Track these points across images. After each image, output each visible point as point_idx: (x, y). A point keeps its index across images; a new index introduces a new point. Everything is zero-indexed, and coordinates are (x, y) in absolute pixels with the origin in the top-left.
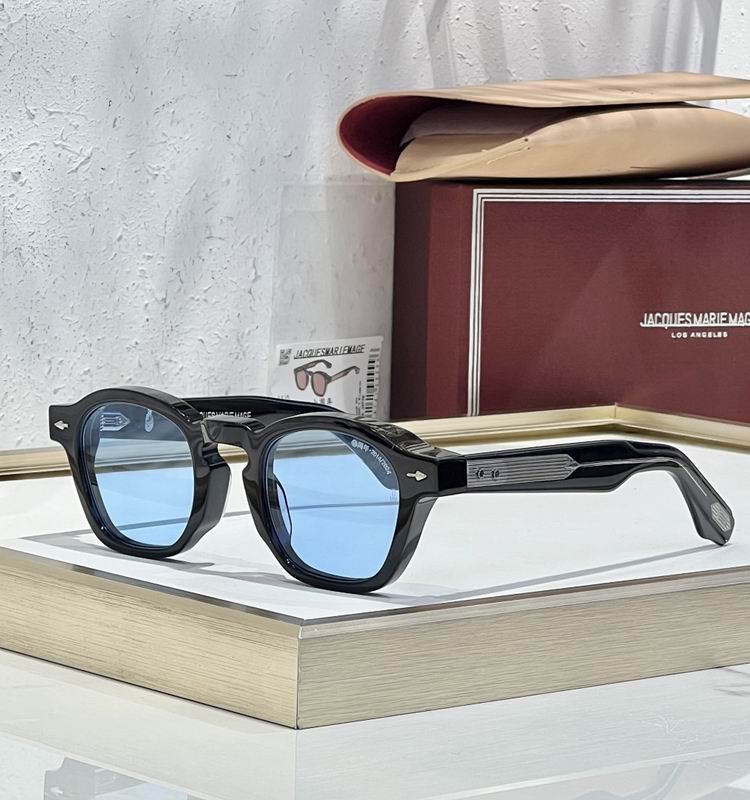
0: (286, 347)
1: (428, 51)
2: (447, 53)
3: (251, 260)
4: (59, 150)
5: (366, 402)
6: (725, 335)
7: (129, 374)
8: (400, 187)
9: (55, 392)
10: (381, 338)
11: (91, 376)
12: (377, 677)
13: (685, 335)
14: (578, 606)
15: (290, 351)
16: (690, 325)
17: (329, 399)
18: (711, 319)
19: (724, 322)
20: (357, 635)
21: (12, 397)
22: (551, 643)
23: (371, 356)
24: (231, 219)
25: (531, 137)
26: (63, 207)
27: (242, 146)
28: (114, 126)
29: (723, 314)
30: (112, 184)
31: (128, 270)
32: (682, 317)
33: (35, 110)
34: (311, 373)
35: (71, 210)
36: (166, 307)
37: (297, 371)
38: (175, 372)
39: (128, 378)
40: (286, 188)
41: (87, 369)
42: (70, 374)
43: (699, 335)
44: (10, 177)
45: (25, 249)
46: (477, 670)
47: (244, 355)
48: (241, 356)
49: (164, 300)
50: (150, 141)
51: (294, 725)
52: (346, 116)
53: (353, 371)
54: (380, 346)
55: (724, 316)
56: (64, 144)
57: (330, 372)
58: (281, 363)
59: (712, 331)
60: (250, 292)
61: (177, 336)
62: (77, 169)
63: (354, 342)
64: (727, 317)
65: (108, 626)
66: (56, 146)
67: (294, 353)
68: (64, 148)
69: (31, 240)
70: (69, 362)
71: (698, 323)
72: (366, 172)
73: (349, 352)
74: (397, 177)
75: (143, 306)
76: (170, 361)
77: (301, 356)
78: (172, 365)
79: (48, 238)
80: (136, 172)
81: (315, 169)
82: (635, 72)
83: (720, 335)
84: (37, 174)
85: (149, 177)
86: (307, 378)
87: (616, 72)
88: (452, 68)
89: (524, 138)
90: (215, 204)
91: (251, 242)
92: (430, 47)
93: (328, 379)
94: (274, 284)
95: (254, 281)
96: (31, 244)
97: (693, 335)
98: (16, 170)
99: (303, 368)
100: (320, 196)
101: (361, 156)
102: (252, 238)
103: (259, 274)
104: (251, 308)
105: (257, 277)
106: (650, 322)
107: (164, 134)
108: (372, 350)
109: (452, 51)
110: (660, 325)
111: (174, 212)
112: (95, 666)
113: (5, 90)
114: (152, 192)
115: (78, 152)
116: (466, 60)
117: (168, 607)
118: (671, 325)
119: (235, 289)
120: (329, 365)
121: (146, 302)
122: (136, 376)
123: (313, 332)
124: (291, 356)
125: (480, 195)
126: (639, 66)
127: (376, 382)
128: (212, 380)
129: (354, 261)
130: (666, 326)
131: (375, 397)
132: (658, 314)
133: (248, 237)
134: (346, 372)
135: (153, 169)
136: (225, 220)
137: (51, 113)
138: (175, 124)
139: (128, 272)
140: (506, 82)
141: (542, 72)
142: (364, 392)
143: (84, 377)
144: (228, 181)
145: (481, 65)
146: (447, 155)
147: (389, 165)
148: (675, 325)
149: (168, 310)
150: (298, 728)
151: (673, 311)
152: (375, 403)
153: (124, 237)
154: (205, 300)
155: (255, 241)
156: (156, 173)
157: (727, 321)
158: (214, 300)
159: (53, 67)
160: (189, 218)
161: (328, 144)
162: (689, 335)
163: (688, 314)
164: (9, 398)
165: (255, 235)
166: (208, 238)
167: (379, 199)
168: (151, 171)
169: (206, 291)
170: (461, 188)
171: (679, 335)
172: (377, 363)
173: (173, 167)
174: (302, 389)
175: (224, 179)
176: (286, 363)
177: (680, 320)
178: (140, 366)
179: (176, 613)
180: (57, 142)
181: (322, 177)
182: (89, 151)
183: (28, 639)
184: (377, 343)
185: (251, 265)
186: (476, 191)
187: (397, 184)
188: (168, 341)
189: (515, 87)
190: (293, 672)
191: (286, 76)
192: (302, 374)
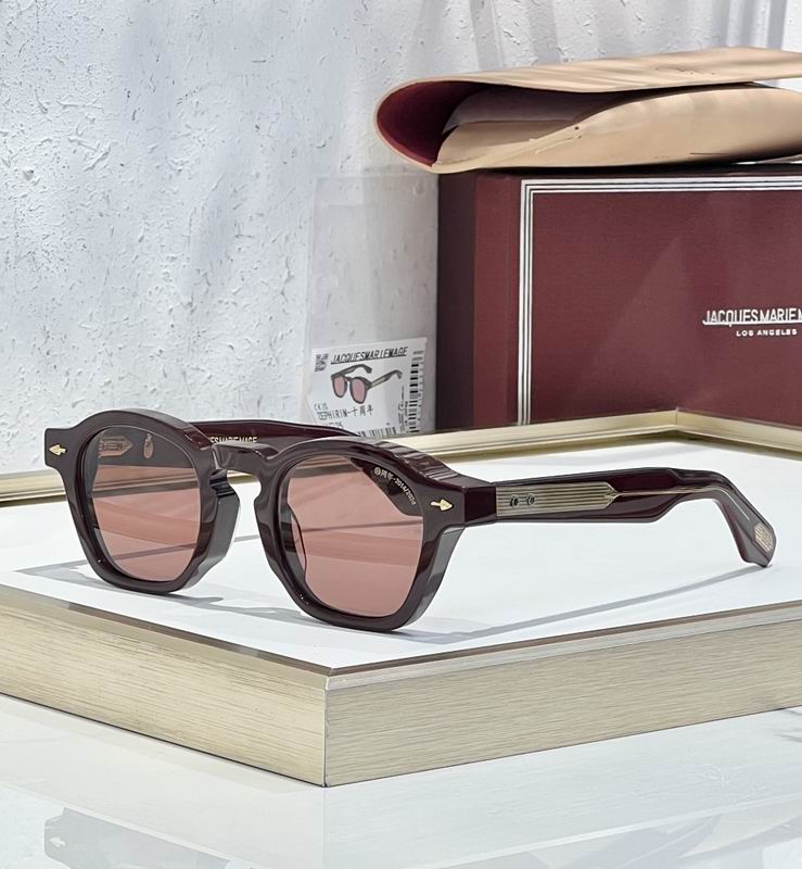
0: (322, 352)
1: (472, 29)
2: (492, 32)
3: (284, 259)
4: (74, 146)
5: (408, 408)
6: (795, 332)
7: (153, 384)
8: (443, 179)
9: (74, 405)
10: (425, 340)
11: (113, 387)
12: (410, 729)
13: (751, 333)
14: (629, 647)
15: (326, 356)
16: (756, 322)
17: (370, 406)
18: (779, 316)
19: (793, 318)
20: (389, 685)
21: (28, 412)
22: (598, 687)
23: (414, 359)
24: (262, 215)
25: (581, 125)
26: (79, 207)
27: (272, 137)
28: (134, 119)
29: (791, 310)
30: (132, 182)
31: (150, 273)
32: (747, 314)
33: (48, 103)
34: (349, 379)
35: (87, 210)
36: (192, 311)
37: (334, 377)
38: (202, 381)
39: (152, 388)
40: (320, 181)
41: (107, 380)
42: (90, 386)
43: (766, 332)
44: (21, 176)
45: (39, 253)
46: (519, 719)
47: (278, 362)
48: (273, 362)
49: (190, 304)
50: (173, 134)
51: (322, 783)
52: (385, 102)
53: (395, 375)
54: (423, 348)
55: (793, 312)
56: (80, 139)
57: (370, 378)
58: (317, 369)
59: (780, 329)
60: (283, 294)
61: (206, 342)
62: (94, 166)
63: (395, 345)
64: (796, 313)
65: (123, 674)
66: (71, 141)
67: (331, 359)
68: (80, 143)
69: (46, 242)
70: (88, 373)
71: (765, 320)
72: (406, 162)
73: (391, 355)
74: (440, 168)
75: (167, 310)
76: (198, 369)
77: (338, 360)
78: (200, 373)
79: (64, 240)
80: (158, 167)
81: (351, 159)
82: (696, 48)
83: (788, 332)
84: (51, 173)
85: (172, 173)
86: (346, 383)
87: (676, 48)
88: (498, 47)
89: (574, 127)
90: (245, 200)
91: (284, 239)
92: (474, 25)
93: (368, 385)
94: (309, 284)
95: (287, 281)
96: (45, 248)
97: (759, 333)
98: (28, 169)
99: (341, 374)
100: (357, 188)
101: (400, 146)
102: (284, 235)
103: (292, 274)
104: (284, 310)
105: (290, 278)
106: (713, 320)
107: (187, 126)
108: (415, 353)
109: (499, 28)
110: (723, 323)
111: (199, 210)
112: (111, 717)
113: (16, 83)
114: (175, 189)
115: (95, 147)
116: (514, 39)
117: (187, 654)
118: (736, 323)
119: (266, 290)
120: (369, 370)
121: (171, 307)
122: (161, 386)
123: (352, 334)
124: (328, 361)
125: (529, 186)
126: (701, 40)
127: (420, 387)
128: (242, 389)
129: (395, 258)
130: (730, 324)
131: (419, 403)
132: (722, 312)
133: (280, 234)
134: (387, 377)
135: (177, 164)
136: (254, 217)
137: (65, 106)
138: (198, 116)
139: (151, 275)
140: (556, 61)
141: (596, 49)
142: (407, 398)
143: (105, 389)
144: (257, 176)
145: (529, 42)
146: (493, 144)
147: (431, 156)
148: (740, 323)
149: (194, 315)
150: (326, 786)
151: (738, 308)
152: (419, 409)
153: (146, 238)
154: (235, 304)
155: (287, 238)
156: (181, 168)
157: (796, 318)
158: (244, 303)
159: (67, 57)
160: (215, 215)
161: (365, 132)
162: (755, 333)
163: (754, 311)
164: (24, 413)
165: (288, 232)
166: (237, 236)
167: (420, 191)
168: (173, 165)
169: (235, 294)
170: (508, 179)
171: (745, 333)
172: (421, 366)
173: (198, 161)
174: (341, 397)
175: (254, 173)
176: (322, 369)
177: (745, 317)
178: (165, 375)
179: (194, 661)
180: (72, 138)
181: (359, 168)
182: (107, 146)
183: (40, 687)
184: (421, 346)
185: (284, 264)
186: (524, 182)
187: (441, 176)
188: (195, 349)
189: (566, 69)
190: (320, 725)
191: (318, 61)
192: (340, 380)
